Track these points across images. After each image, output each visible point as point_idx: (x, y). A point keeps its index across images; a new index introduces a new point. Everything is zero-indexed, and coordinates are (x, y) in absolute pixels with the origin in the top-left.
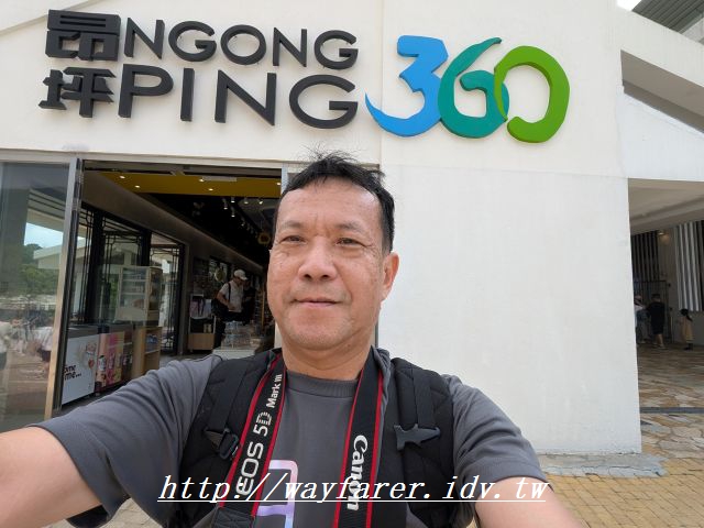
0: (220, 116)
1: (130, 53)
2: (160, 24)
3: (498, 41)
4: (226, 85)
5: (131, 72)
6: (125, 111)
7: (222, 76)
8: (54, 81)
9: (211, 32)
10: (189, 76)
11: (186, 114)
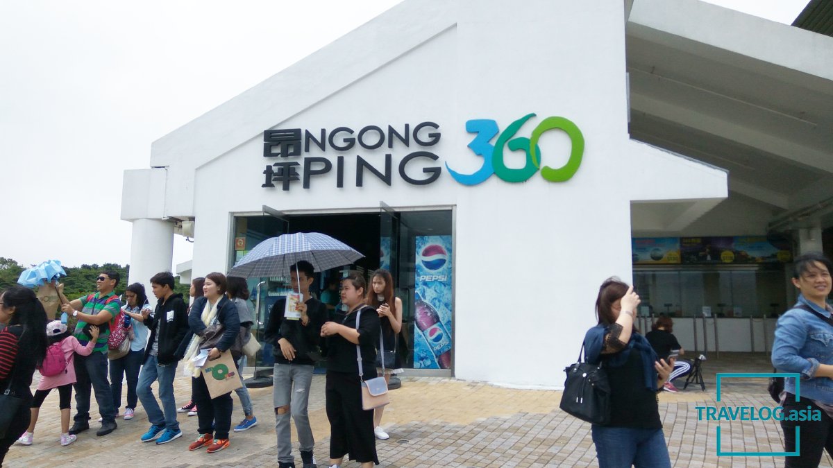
0: (359, 183)
1: (307, 150)
2: (323, 131)
3: (533, 115)
4: (361, 164)
5: (309, 162)
6: (307, 185)
7: (359, 158)
8: (268, 172)
9: (352, 132)
10: (341, 160)
11: (340, 184)
